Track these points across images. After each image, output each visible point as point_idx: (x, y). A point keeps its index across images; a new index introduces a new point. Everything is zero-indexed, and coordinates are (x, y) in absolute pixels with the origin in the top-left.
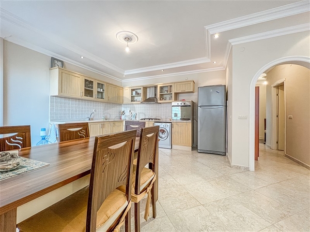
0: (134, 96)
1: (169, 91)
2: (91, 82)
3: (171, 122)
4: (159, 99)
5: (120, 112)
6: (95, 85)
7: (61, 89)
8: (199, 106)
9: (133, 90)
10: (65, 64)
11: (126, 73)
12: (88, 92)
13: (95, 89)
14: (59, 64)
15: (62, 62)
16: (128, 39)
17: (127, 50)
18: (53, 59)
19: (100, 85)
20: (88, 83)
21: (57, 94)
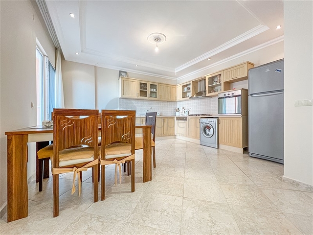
0: (186, 92)
1: (218, 82)
2: (145, 85)
3: (218, 118)
4: (207, 92)
5: (175, 109)
6: (148, 87)
7: (123, 93)
8: (249, 94)
9: (184, 87)
10: (129, 74)
12: (143, 93)
13: (149, 90)
14: (124, 74)
15: (126, 73)
16: (157, 39)
17: (157, 50)
18: (120, 72)
19: (153, 86)
20: (143, 86)
21: (121, 97)
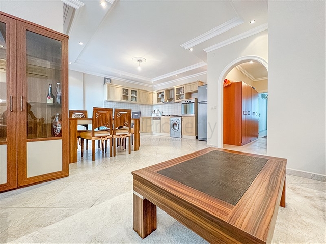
0: (161, 98)
1: (182, 92)
2: (127, 90)
3: (182, 117)
4: (175, 99)
5: (152, 111)
6: (130, 92)
8: (198, 101)
9: (159, 93)
10: (112, 80)
11: (153, 80)
12: (125, 97)
13: (130, 95)
14: (109, 81)
15: (110, 79)
16: (140, 61)
17: (139, 69)
18: (105, 79)
19: (133, 92)
20: (125, 91)
21: (106, 100)
